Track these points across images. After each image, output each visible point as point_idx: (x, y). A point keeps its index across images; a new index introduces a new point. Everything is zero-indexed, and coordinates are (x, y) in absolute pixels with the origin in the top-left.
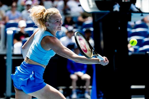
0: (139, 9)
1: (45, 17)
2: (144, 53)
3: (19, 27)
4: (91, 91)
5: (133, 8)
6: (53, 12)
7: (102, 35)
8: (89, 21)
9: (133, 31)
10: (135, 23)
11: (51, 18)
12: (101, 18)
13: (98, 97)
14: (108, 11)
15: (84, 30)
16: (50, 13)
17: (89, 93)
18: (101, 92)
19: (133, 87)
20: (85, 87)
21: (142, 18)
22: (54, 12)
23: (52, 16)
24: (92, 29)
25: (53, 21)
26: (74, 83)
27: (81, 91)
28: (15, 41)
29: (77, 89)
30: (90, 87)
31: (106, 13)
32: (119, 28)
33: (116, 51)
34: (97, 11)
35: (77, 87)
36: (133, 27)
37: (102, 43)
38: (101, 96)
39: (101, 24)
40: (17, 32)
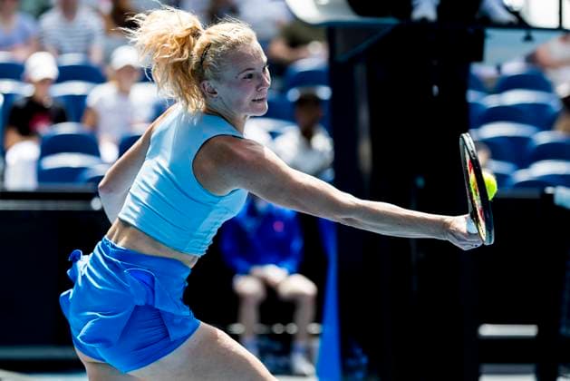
0: (516, 14)
1: (199, 60)
2: (534, 193)
3: (30, 81)
4: (316, 344)
5: (491, 9)
6: (228, 38)
7: (364, 116)
8: (314, 57)
9: (492, 101)
10: (499, 68)
11: (224, 64)
12: (363, 46)
13: (346, 370)
14: (391, 21)
15: (294, 94)
16: (218, 44)
17: (308, 355)
18: (358, 351)
19: (488, 330)
20: (292, 329)
21: (528, 48)
22: (234, 37)
23: (224, 54)
24: (324, 92)
25: (229, 73)
26: (250, 313)
27: (277, 346)
28: (12, 136)
29: (261, 336)
30: (315, 328)
31: (386, 26)
32: (435, 89)
33: (420, 182)
34: (348, 16)
35: (263, 329)
36: (491, 85)
37: (365, 149)
38: (358, 368)
39: (360, 71)
40: (20, 102)
